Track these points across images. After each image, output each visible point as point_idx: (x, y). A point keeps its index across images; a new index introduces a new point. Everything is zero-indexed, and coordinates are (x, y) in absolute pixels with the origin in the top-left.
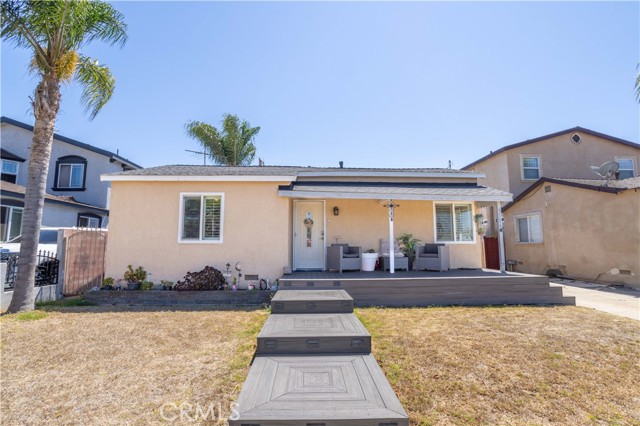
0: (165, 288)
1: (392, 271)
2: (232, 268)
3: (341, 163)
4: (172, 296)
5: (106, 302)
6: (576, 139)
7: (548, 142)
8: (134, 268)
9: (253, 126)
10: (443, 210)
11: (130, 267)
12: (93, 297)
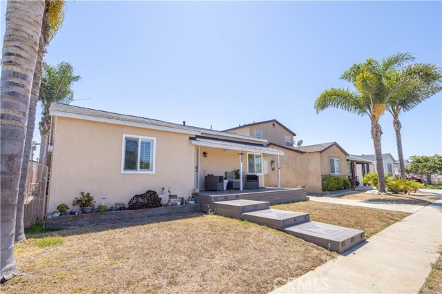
0: (121, 209)
1: (241, 189)
2: (166, 191)
3: (184, 122)
4: (130, 214)
5: (69, 225)
6: (274, 125)
7: (265, 124)
8: (85, 194)
9: (75, 74)
10: (251, 156)
11: (82, 193)
12: (56, 222)
